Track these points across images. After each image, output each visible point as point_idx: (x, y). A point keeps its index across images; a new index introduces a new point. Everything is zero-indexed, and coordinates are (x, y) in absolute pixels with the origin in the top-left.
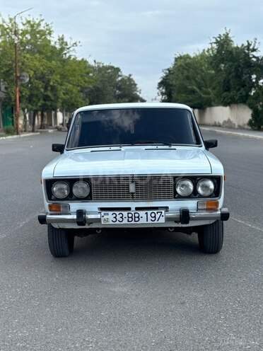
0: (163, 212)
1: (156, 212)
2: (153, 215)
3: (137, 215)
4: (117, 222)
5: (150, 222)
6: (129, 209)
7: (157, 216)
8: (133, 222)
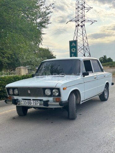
0: (39, 101)
1: (36, 101)
2: (35, 102)
3: (30, 102)
4: (25, 104)
5: (34, 105)
6: (30, 100)
7: (37, 103)
8: (29, 105)
